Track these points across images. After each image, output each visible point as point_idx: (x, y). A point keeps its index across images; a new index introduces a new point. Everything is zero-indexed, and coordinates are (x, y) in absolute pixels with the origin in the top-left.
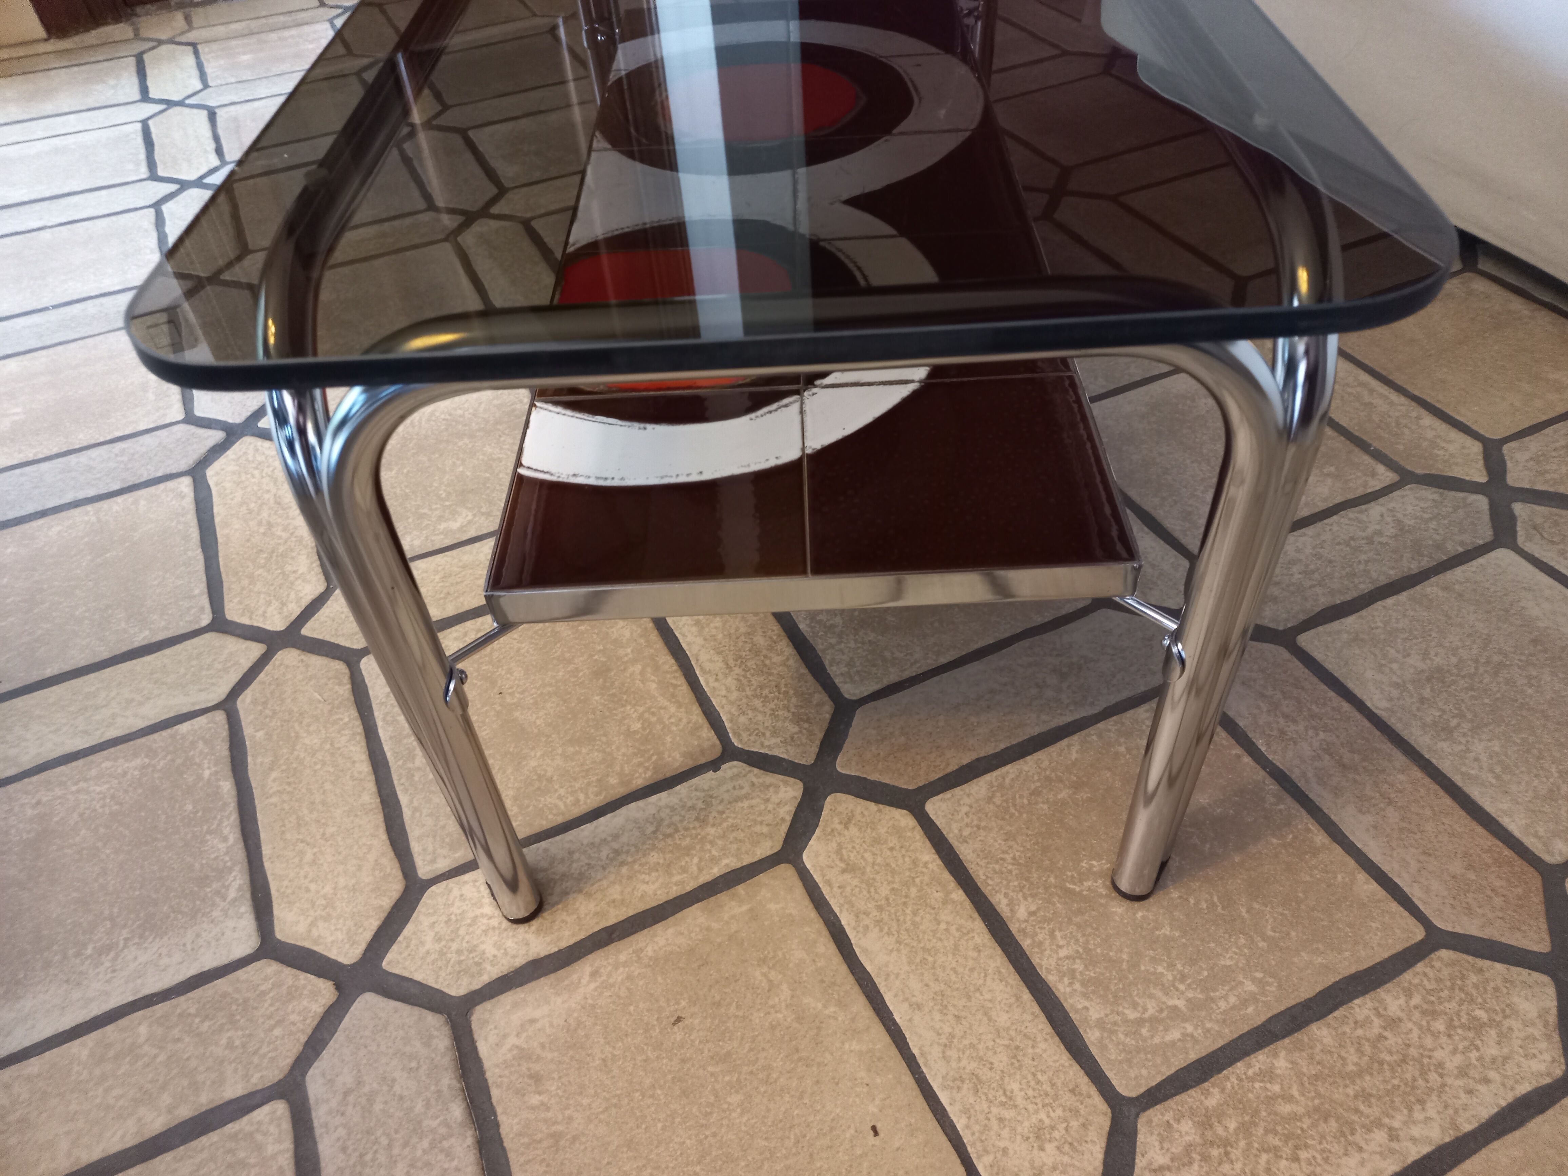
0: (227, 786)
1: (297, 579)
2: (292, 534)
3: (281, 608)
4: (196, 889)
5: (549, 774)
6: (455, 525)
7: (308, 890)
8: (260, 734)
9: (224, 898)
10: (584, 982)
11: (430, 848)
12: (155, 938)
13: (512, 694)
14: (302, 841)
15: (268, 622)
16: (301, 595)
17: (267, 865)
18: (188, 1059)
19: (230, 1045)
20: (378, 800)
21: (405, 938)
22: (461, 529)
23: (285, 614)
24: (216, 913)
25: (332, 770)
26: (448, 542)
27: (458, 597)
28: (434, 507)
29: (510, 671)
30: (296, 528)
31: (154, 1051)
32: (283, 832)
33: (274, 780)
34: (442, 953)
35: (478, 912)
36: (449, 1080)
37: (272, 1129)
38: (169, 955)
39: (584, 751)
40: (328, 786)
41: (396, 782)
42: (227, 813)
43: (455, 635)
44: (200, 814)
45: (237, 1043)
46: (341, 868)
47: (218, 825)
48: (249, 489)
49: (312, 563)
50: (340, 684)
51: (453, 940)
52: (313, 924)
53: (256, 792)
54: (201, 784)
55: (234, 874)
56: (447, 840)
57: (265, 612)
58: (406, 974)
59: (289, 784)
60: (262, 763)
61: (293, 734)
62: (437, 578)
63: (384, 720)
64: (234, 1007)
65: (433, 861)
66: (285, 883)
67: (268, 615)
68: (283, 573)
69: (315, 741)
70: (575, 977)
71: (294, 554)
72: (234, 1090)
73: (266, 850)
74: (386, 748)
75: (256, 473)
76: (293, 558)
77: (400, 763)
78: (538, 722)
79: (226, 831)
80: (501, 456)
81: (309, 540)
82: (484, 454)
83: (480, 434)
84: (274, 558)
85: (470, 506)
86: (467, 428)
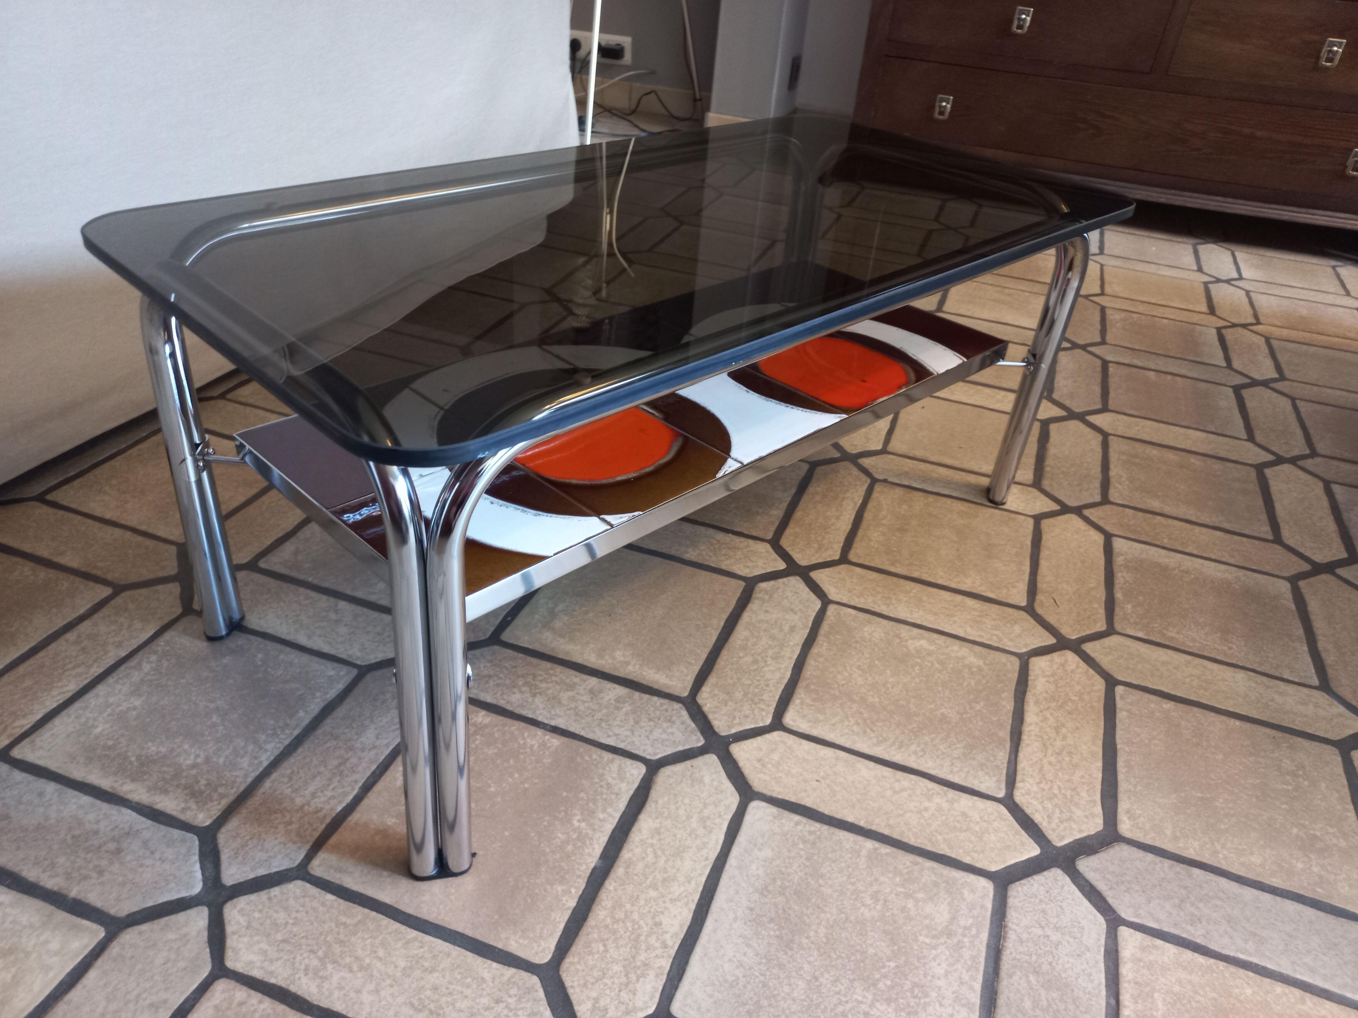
0: (1119, 595)
1: (1048, 676)
2: (1041, 711)
3: (1065, 663)
4: (1140, 568)
6: (923, 643)
7: (1086, 541)
8: (1095, 606)
9: (1126, 559)
11: (1024, 524)
12: (1161, 564)
13: (953, 547)
14: (1083, 556)
15: (1076, 660)
16: (1049, 663)
17: (1103, 558)
18: (1147, 525)
19: (1129, 521)
20: (1041, 549)
21: (1048, 509)
22: (922, 638)
23: (1063, 658)
24: (1131, 556)
25: (1060, 570)
26: (934, 635)
28: (929, 664)
29: (947, 555)
30: (1037, 715)
31: (1161, 534)
32: (1092, 563)
33: (1091, 584)
35: (1014, 500)
36: (1047, 476)
37: (1116, 497)
39: (935, 512)
40: (1064, 566)
41: (1030, 550)
42: (1120, 585)
43: (965, 586)
44: (1135, 593)
45: (1126, 520)
46: (1068, 539)
47: (1125, 584)
48: (1067, 777)
49: (1034, 680)
52: (1086, 531)
53: (1103, 584)
54: (1133, 604)
55: (1120, 563)
56: (1015, 522)
57: (1077, 668)
58: (1052, 501)
59: (1085, 578)
60: (1097, 593)
61: (1076, 595)
62: (956, 619)
65: (1025, 520)
66: (1095, 548)
67: (1075, 665)
68: (1057, 686)
69: (1065, 586)
71: (1045, 695)
73: (1102, 562)
74: (1028, 563)
75: (1056, 791)
76: (1047, 692)
78: (948, 531)
79: (1122, 579)
80: (855, 670)
81: (1030, 698)
82: (867, 679)
83: (855, 698)
84: (1061, 701)
85: (905, 650)
86: (861, 710)
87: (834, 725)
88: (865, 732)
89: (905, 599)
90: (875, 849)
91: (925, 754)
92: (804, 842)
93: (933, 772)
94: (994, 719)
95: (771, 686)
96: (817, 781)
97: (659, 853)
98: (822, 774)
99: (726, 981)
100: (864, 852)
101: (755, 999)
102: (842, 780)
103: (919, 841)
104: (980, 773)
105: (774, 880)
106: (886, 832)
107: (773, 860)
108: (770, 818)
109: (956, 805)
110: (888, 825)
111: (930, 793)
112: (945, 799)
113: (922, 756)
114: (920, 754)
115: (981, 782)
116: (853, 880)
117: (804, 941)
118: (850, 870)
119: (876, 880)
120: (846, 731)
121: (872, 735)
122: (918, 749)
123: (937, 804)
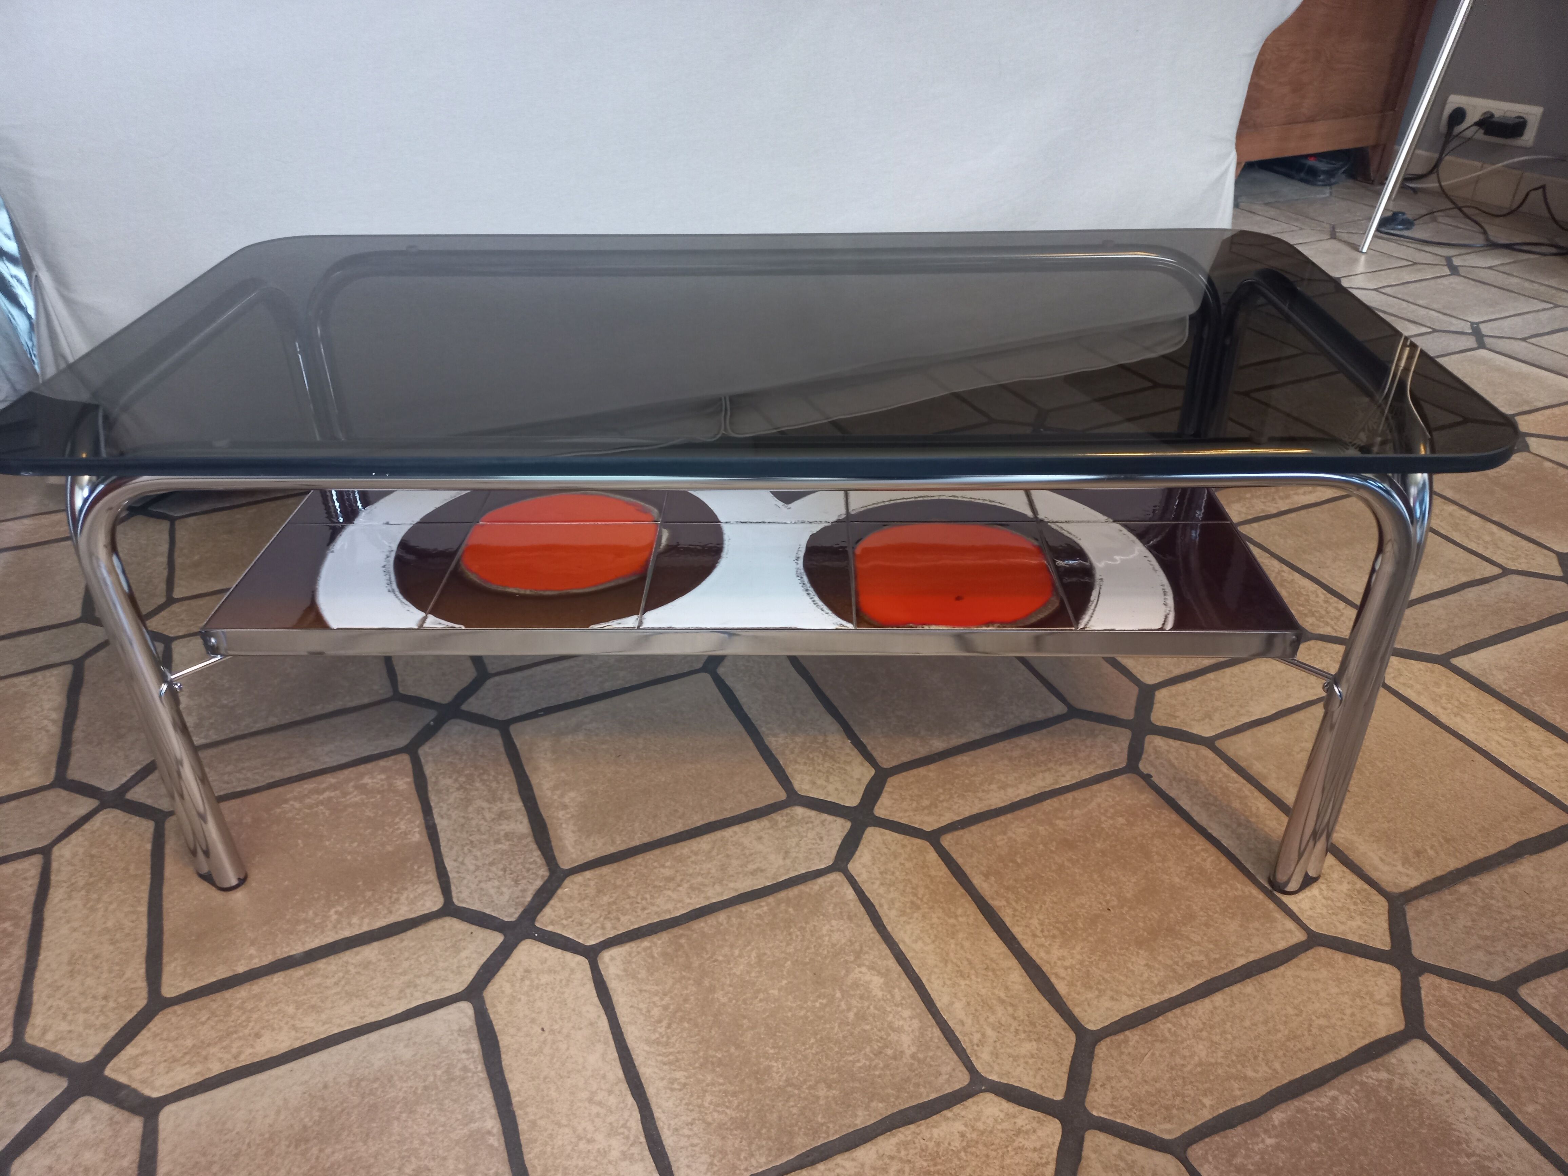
0: (1278, 1116)
1: (974, 1129)
2: (892, 1158)
3: (1027, 1132)
4: (1394, 1110)
5: (1184, 869)
6: (877, 981)
7: (1353, 1015)
8: (1207, 1101)
9: (1390, 1082)
10: (1343, 836)
11: (1279, 935)
12: (1455, 1130)
13: (1107, 902)
14: (1310, 1030)
15: (1050, 1140)
16: (1002, 1116)
17: (1344, 1054)
18: (1531, 1065)
19: (1504, 1037)
20: (1248, 980)
21: (1360, 938)
23: (1035, 1125)
24: (1408, 1084)
25: (1229, 1024)
26: (905, 983)
27: (992, 960)
28: (843, 1006)
29: (1081, 907)
30: (881, 1157)
31: (1540, 1093)
32: (1307, 1049)
33: (1256, 1071)
34: (1361, 914)
35: (1320, 897)
36: (1447, 895)
37: (1540, 992)
38: (1462, 1111)
39: (1155, 849)
40: (1247, 1023)
41: (1226, 971)
42: (1308, 1106)
43: (1043, 954)
44: (1318, 1133)
45: (1499, 1033)
46: (1322, 994)
47: (1323, 1110)
49: (948, 1119)
50: (1126, 1041)
51: (1348, 909)
52: (1380, 1003)
53: (1275, 1085)
54: (1285, 1143)
55: (1365, 1079)
56: (1268, 925)
57: (1035, 1150)
58: (1388, 933)
59: (1256, 1058)
60: (1241, 1089)
61: (1199, 1069)
62: (962, 982)
63: (1161, 993)
64: (1476, 1043)
65: (1290, 931)
66: (1354, 1034)
67: (1038, 1145)
68: (964, 1149)
69: (1201, 1047)
70: (1341, 841)
71: (931, 1145)
72: (1531, 1026)
73: (1330, 1058)
74: (1193, 985)
76: (938, 1144)
77: (1205, 971)
78: (1134, 880)
79: (1326, 1101)
80: (754, 954)
81: (905, 1133)
82: (748, 972)
83: (706, 982)
84: (939, 1167)
85: (843, 972)
86: (692, 998)
87: (641, 991)
88: (660, 1021)
89: (935, 920)
90: (489, 1133)
91: (680, 1090)
92: (447, 1072)
93: (658, 1113)
94: (820, 1119)
95: (646, 912)
96: (543, 1030)
97: (343, 983)
98: (556, 1027)
99: (224, 1123)
100: (474, 1126)
101: (216, 1159)
102: (563, 1046)
103: (536, 1162)
104: (705, 1158)
105: (376, 1079)
106: (522, 1126)
107: (402, 1063)
108: (456, 1027)
109: (626, 1163)
110: (534, 1124)
111: (621, 1130)
112: (625, 1148)
113: (672, 1090)
114: (676, 1086)
115: (688, 1166)
116: (428, 1140)
117: (315, 1151)
118: (441, 1129)
119: (445, 1159)
120: (643, 1006)
121: (662, 1030)
122: (683, 1080)
123: (610, 1146)
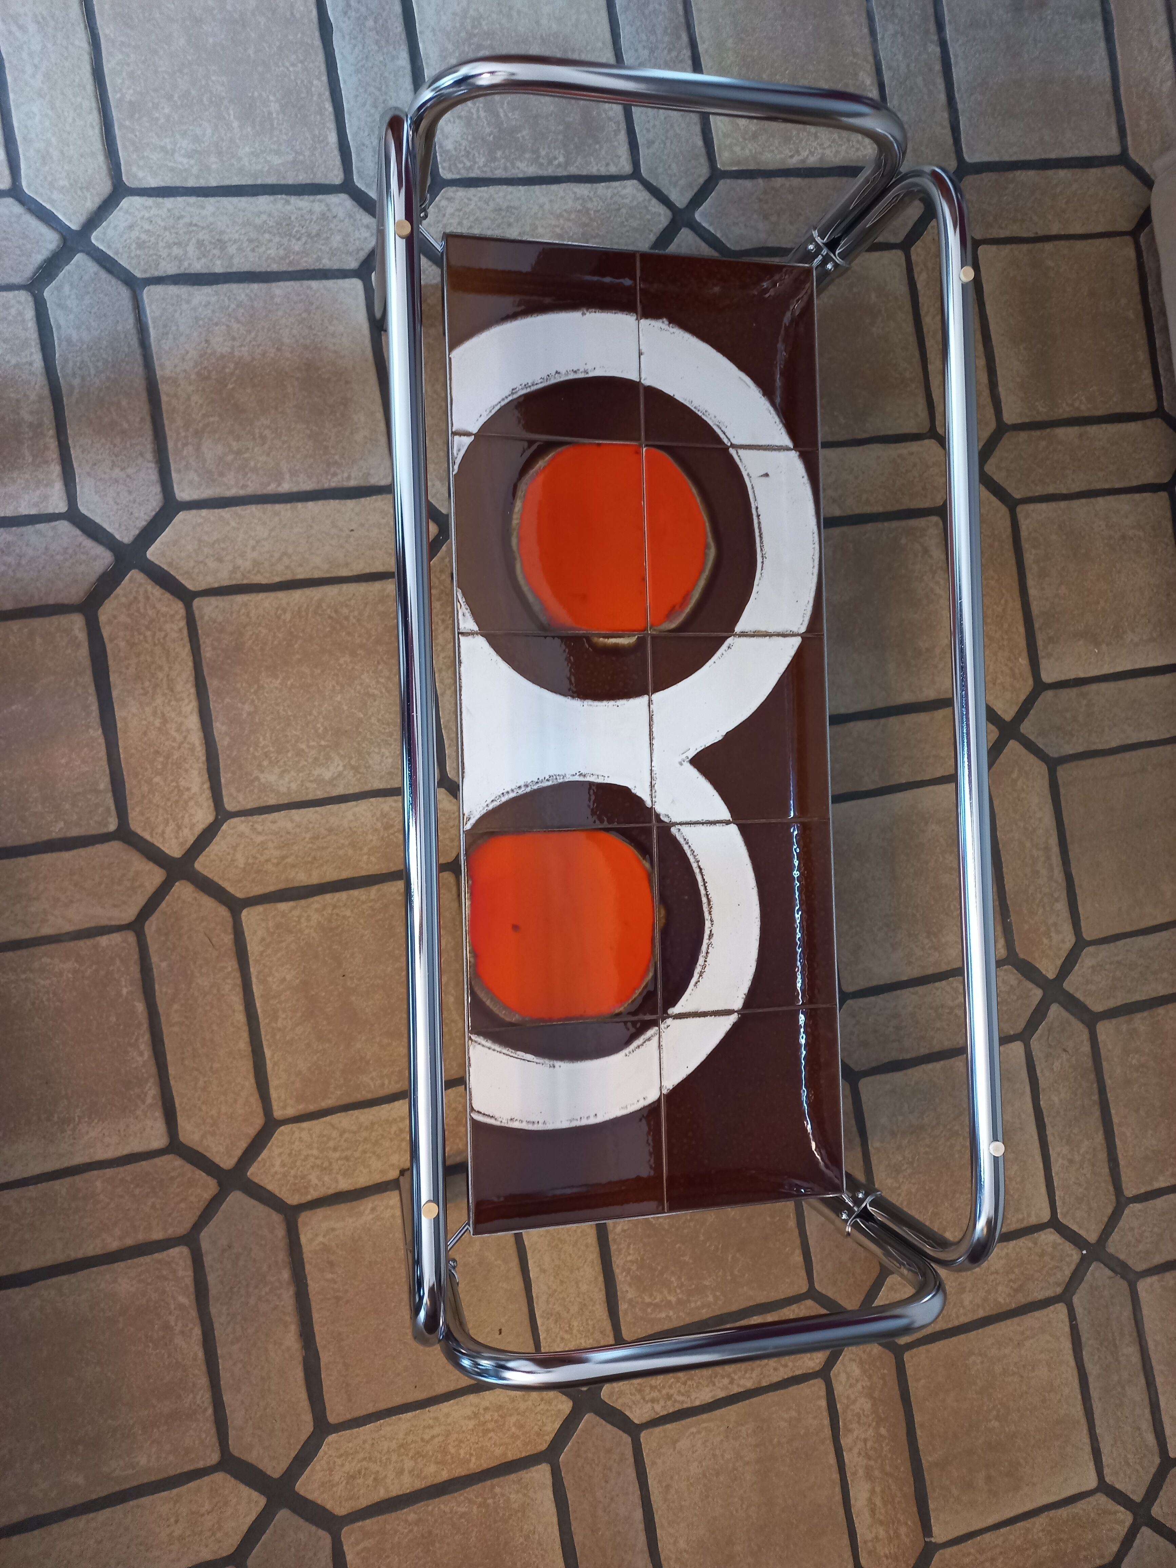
0: (140, 1007)
1: (191, 798)
2: (185, 738)
3: (177, 832)
4: (123, 1090)
5: (368, 1057)
6: (328, 775)
7: (200, 1110)
8: (164, 965)
9: (144, 1102)
10: (367, 1212)
11: (283, 1097)
12: (99, 1121)
13: (352, 979)
14: (197, 1070)
15: (167, 845)
16: (194, 821)
17: (172, 1082)
18: (129, 1210)
19: (153, 1207)
20: (250, 1049)
21: (263, 1159)
22: (332, 782)
23: (181, 840)
24: (139, 1112)
25: (218, 1014)
26: (320, 794)
27: (322, 865)
28: (312, 743)
29: (353, 955)
30: (188, 731)
31: (107, 1200)
32: (183, 1059)
33: (176, 1011)
34: (285, 1175)
35: (310, 1152)
36: (282, 1256)
37: (181, 1262)
38: (110, 1136)
39: (394, 1044)
40: (215, 1027)
41: (263, 1037)
42: (142, 1032)
43: (316, 906)
44: (122, 1027)
45: (158, 1206)
46: (222, 1098)
47: (136, 1040)
48: (142, 658)
49: (203, 784)
50: (226, 931)
51: (292, 1168)
52: (204, 1136)
53: (163, 1019)
54: (120, 1000)
55: (149, 1084)
56: (295, 1093)
57: (163, 832)
58: (262, 1184)
59: (186, 1017)
60: (166, 993)
61: (189, 972)
62: (308, 836)
63: (257, 977)
64: (155, 1183)
65: (284, 1108)
66: (185, 1100)
67: (166, 836)
68: (178, 787)
69: (206, 983)
70: (362, 1208)
71: (187, 766)
72: (157, 1235)
73: (172, 1070)
74: (258, 1005)
75: (149, 633)
76: (186, 771)
77: (267, 1021)
78: (367, 1010)
79: (142, 1047)
80: (376, 692)
81: (200, 752)
82: (361, 684)
83: (361, 652)
84: (170, 765)
85: (342, 753)
86: (350, 639)
87: (366, 604)
88: (336, 611)
89: (370, 837)
90: (279, 485)
91: (276, 614)
92: (336, 463)
93: (262, 595)
94: (227, 700)
96: (352, 530)
97: (435, 396)
98: (352, 540)
99: (337, 319)
100: (287, 476)
101: (312, 315)
102: (333, 542)
103: (249, 511)
104: (220, 618)
105: (343, 415)
106: (278, 507)
107: (352, 433)
108: (372, 471)
109: (231, 568)
110: (277, 514)
111: (256, 569)
112: (242, 569)
113: (277, 609)
114: (279, 612)
115: (217, 607)
116: (285, 446)
117: (298, 375)
118: (291, 455)
119: (268, 455)
120: (353, 602)
121: (329, 611)
122: (283, 617)
123: (246, 560)
